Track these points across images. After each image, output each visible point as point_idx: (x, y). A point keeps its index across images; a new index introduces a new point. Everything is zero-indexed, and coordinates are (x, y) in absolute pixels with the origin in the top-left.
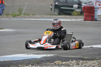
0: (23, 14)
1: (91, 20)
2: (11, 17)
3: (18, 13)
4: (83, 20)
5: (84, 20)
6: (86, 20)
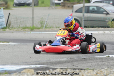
0: (44, 27)
2: (29, 30)
3: (39, 26)
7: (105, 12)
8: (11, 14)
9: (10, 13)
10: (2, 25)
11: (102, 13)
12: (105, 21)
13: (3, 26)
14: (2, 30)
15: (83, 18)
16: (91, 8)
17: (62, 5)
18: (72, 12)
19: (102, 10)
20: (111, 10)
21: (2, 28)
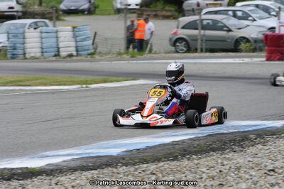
1: (279, 60)
4: (264, 59)
5: (267, 60)
6: (272, 60)
7: (225, 29)
8: (98, 33)
9: (96, 33)
10: (88, 50)
11: (221, 29)
12: (225, 41)
13: (90, 52)
14: (89, 57)
15: (199, 37)
16: (205, 22)
17: (139, 12)
18: (178, 28)
19: (220, 24)
20: (235, 25)
21: (89, 54)
